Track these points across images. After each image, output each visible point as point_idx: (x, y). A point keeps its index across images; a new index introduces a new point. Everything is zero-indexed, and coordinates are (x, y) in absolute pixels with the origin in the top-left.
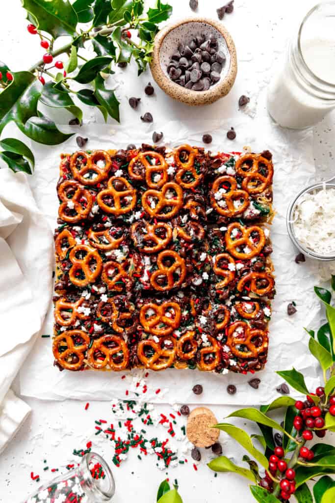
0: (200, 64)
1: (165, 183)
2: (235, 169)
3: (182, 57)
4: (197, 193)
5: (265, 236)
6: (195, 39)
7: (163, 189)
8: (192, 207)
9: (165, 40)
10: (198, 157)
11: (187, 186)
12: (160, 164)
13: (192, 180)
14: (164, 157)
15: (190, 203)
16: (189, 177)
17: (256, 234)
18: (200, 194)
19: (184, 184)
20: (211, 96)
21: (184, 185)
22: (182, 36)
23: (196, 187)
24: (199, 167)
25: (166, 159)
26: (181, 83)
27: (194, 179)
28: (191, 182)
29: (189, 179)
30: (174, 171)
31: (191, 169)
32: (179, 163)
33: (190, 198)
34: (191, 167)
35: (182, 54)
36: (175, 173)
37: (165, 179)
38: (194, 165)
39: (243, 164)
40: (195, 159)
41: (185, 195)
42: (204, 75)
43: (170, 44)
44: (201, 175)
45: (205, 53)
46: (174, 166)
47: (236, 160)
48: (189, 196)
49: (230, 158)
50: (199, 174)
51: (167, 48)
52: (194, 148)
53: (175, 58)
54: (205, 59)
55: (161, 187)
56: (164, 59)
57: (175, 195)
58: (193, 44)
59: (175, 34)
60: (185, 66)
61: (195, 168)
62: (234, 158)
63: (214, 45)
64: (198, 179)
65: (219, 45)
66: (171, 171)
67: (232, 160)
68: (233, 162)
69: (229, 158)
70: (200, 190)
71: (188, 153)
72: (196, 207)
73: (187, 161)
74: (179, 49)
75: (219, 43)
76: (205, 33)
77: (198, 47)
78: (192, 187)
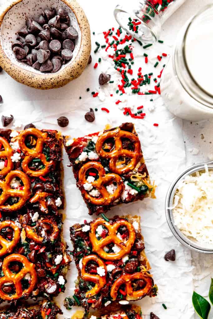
0: (49, 41)
1: (9, 171)
2: (97, 153)
3: (29, 33)
5: (134, 231)
6: (44, 13)
7: (7, 179)
8: (40, 199)
9: (7, 16)
10: (48, 142)
11: (35, 174)
12: (4, 150)
13: (41, 166)
14: (9, 141)
15: (39, 194)
16: (37, 164)
17: (124, 229)
18: (51, 182)
19: (31, 172)
20: (59, 80)
21: (31, 174)
22: (29, 10)
23: (46, 175)
24: (49, 153)
25: (11, 143)
26: (28, 63)
27: (44, 165)
28: (41, 169)
29: (37, 166)
30: (20, 158)
31: (39, 156)
32: (25, 149)
33: (39, 188)
34: (39, 153)
35: (29, 30)
36: (21, 160)
37: (9, 168)
38: (42, 151)
39: (103, 145)
40: (44, 144)
41: (34, 185)
42: (53, 54)
43: (15, 19)
44: (51, 162)
45: (53, 29)
46: (19, 151)
47: (95, 142)
48: (38, 186)
49: (88, 141)
50: (49, 161)
51: (11, 24)
52: (42, 131)
53: (22, 35)
54: (53, 36)
55: (5, 175)
56: (9, 36)
57: (22, 185)
58: (41, 19)
59: (20, 8)
60: (31, 44)
61: (45, 154)
62: (93, 140)
63: (65, 20)
64: (48, 166)
65: (71, 19)
66: (16, 157)
67: (92, 143)
68: (92, 146)
69: (86, 141)
70: (51, 178)
71: (36, 137)
73: (35, 146)
74: (27, 24)
75: (70, 17)
76: (55, 6)
77: (47, 22)
78: (41, 175)
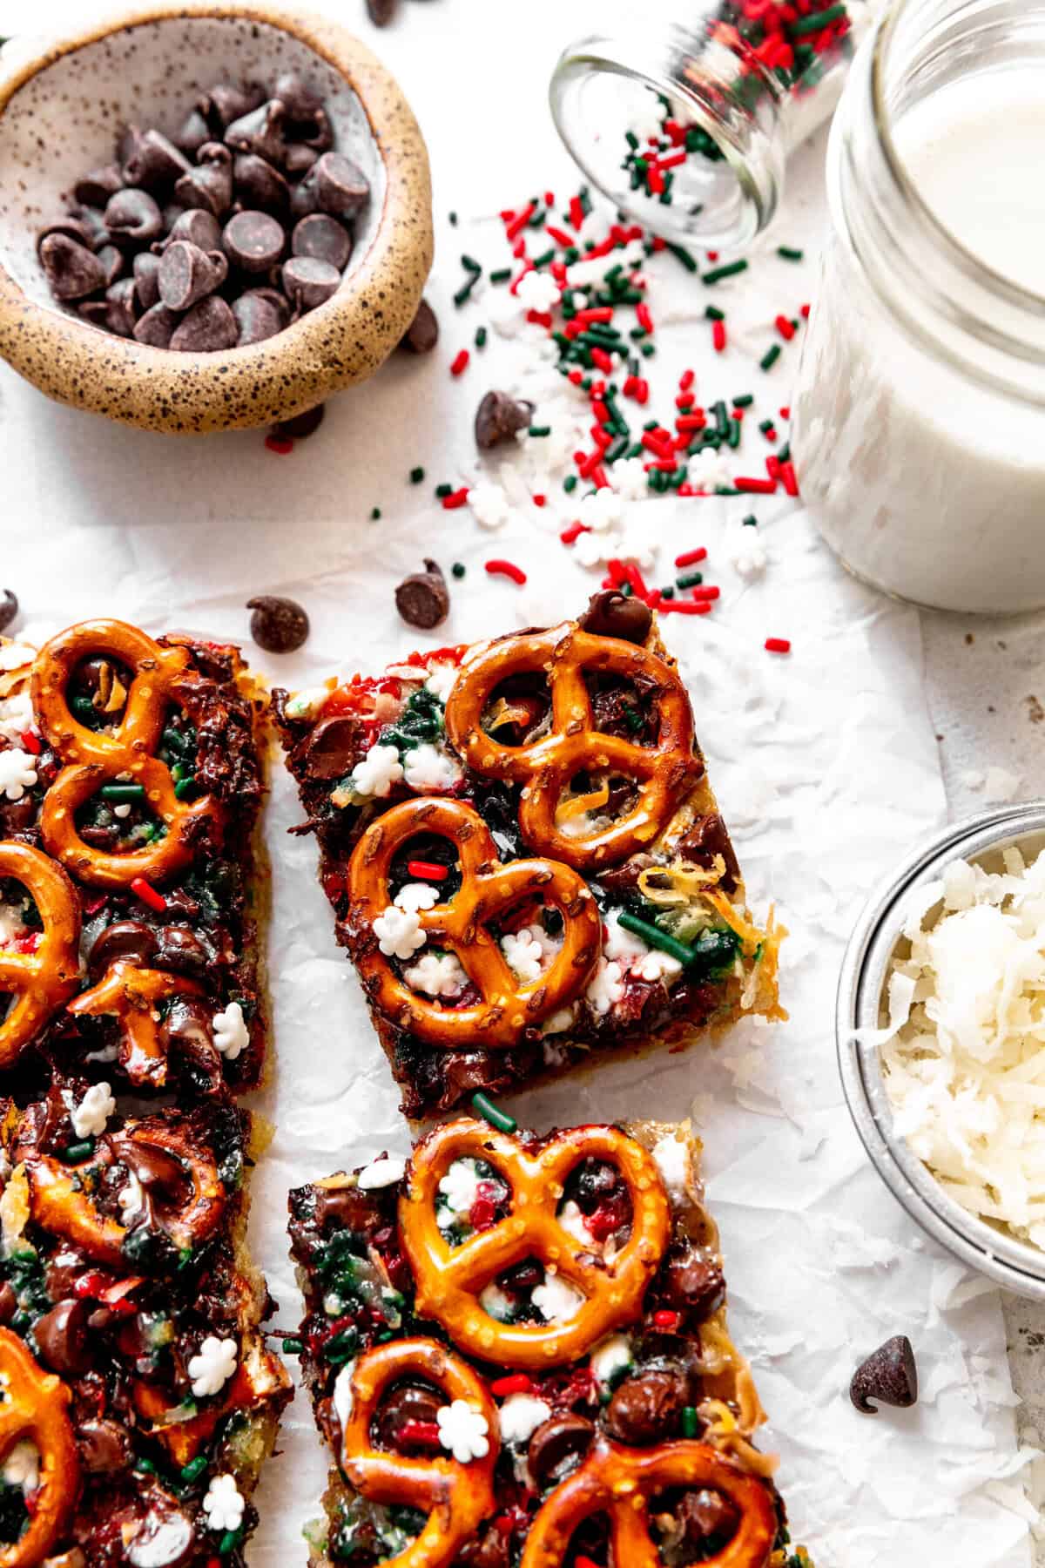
2: (453, 753)
4: (178, 915)
10: (188, 692)
11: (107, 866)
13: (144, 830)
15: (122, 976)
16: (122, 811)
17: (603, 1178)
18: (195, 920)
19: (86, 853)
21: (87, 864)
23: (171, 876)
24: (190, 754)
27: (159, 823)
28: (142, 843)
29: (126, 825)
30: (32, 778)
31: (138, 767)
32: (65, 725)
33: (126, 943)
34: (138, 753)
36: (36, 791)
38: (158, 745)
39: (488, 704)
40: (168, 704)
41: (99, 926)
44: (201, 805)
46: (34, 745)
47: (444, 698)
48: (120, 931)
49: (408, 693)
50: (188, 796)
52: (162, 643)
57: (29, 925)
61: (170, 763)
62: (431, 687)
64: (182, 823)
66: (13, 771)
67: (425, 704)
68: (430, 715)
69: (398, 696)
70: (197, 897)
71: (124, 666)
72: (161, 1003)
73: (118, 717)
78: (143, 875)
